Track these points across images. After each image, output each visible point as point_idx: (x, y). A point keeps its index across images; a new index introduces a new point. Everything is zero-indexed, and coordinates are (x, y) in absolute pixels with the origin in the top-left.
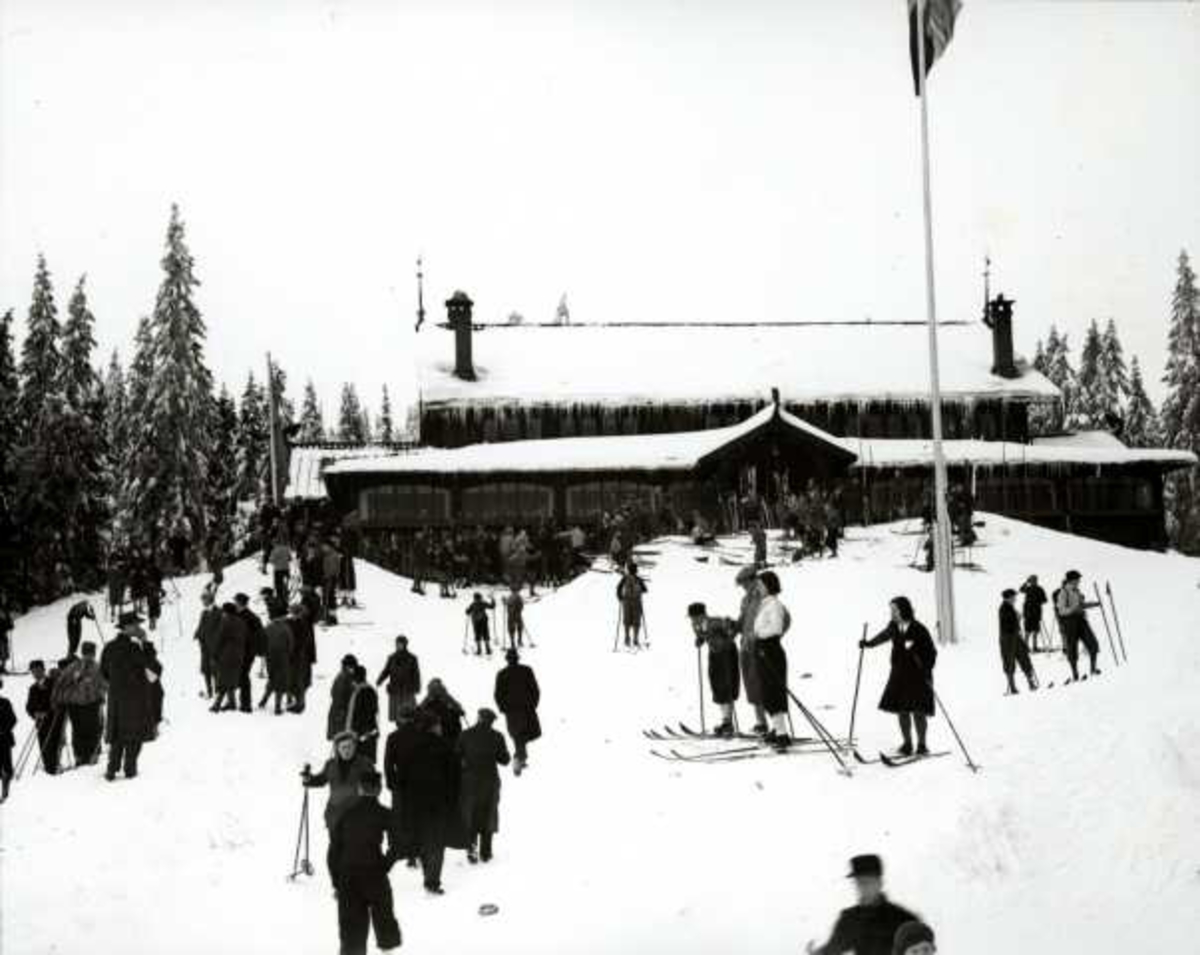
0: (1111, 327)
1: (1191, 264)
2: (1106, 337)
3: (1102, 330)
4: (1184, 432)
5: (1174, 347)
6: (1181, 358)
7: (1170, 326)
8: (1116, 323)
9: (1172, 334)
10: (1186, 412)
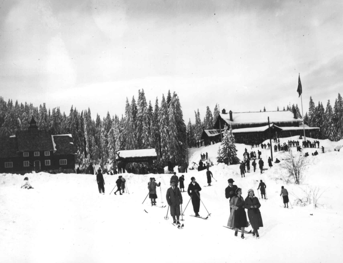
0: (297, 105)
1: (312, 98)
2: (296, 107)
3: (295, 106)
4: (312, 123)
5: (310, 110)
6: (311, 112)
7: (309, 107)
8: (298, 105)
9: (309, 109)
10: (312, 120)
